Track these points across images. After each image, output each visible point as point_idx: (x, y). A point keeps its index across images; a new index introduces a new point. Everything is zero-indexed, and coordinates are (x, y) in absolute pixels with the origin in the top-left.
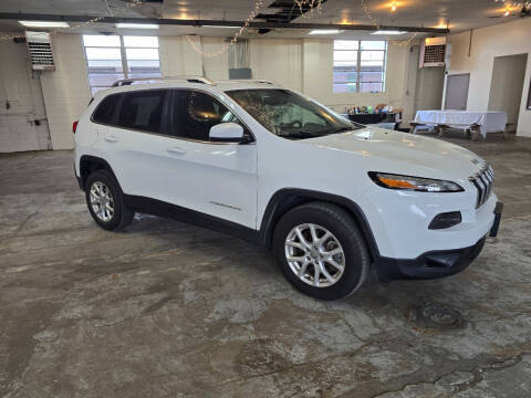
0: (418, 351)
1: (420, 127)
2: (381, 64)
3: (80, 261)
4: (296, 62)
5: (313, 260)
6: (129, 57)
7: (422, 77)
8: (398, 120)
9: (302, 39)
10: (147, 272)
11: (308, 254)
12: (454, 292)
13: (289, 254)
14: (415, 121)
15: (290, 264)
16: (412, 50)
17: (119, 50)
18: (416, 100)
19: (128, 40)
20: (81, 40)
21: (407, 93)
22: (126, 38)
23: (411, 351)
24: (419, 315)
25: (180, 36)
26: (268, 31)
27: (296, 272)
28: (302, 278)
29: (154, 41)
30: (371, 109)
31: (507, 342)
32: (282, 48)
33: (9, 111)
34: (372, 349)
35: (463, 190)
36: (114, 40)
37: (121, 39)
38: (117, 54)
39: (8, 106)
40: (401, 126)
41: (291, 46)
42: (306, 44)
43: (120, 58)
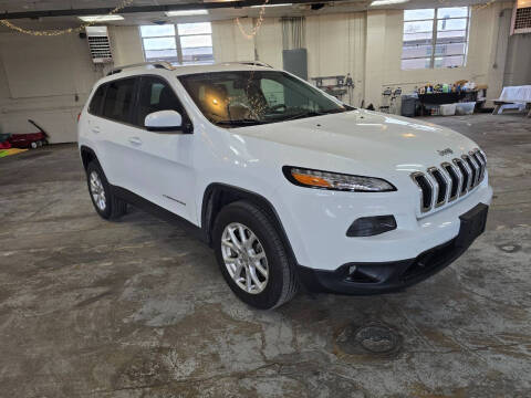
0: (319, 382)
1: (508, 106)
2: (463, 34)
3: (59, 249)
4: (357, 38)
5: (244, 263)
6: (183, 45)
7: (515, 46)
8: (480, 99)
9: (365, 12)
10: (110, 264)
11: (240, 256)
12: (417, 311)
13: (226, 255)
14: (501, 99)
15: (228, 266)
16: (501, 14)
17: (173, 39)
18: (506, 74)
19: (182, 28)
20: (138, 32)
21: (495, 66)
22: (179, 26)
23: (313, 381)
24: (351, 337)
25: (232, 20)
26: (322, 5)
27: (232, 275)
28: (237, 281)
29: (207, 27)
30: (446, 87)
31: (440, 384)
32: (342, 24)
33: (78, 103)
34: (270, 372)
35: (395, 189)
36: (168, 29)
37: (176, 27)
38: (172, 43)
39: (77, 99)
40: (486, 106)
41: (352, 21)
42: (369, 18)
43: (175, 47)
